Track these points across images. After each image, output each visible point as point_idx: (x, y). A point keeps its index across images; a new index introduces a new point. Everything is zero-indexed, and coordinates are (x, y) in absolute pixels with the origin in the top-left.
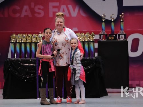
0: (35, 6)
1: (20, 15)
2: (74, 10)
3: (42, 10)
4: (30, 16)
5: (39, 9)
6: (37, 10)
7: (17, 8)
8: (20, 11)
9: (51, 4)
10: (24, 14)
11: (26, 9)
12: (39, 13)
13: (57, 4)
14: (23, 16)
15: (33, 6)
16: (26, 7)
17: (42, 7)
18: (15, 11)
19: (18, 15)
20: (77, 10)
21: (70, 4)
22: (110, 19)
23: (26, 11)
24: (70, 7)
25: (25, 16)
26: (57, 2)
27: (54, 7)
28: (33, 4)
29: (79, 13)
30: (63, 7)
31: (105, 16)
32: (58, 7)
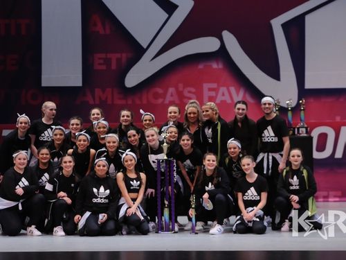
0: (184, 88)
1: (164, 101)
2: (238, 93)
3: (194, 93)
5: (190, 92)
6: (186, 94)
7: (160, 91)
8: (164, 96)
9: (206, 86)
10: (168, 99)
11: (172, 93)
12: (190, 98)
13: (214, 85)
14: (167, 102)
15: (181, 89)
16: (171, 90)
17: (193, 90)
18: (156, 96)
19: (160, 101)
20: (242, 93)
21: (231, 86)
22: (286, 106)
23: (172, 96)
24: (233, 89)
25: (170, 102)
26: (214, 82)
27: (210, 90)
28: (181, 86)
29: (244, 97)
30: (223, 89)
32: (216, 90)
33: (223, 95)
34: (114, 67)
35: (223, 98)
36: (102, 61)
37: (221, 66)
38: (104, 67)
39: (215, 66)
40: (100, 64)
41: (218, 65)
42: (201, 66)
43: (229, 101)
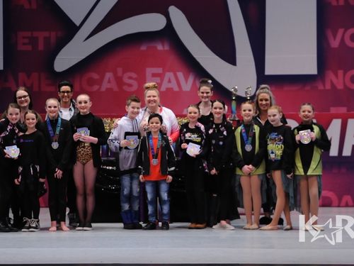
0: (124, 72)
1: (100, 88)
2: (186, 80)
3: (135, 79)
4: (116, 89)
5: (130, 78)
6: (126, 80)
7: (95, 76)
8: (100, 82)
9: (149, 71)
10: (105, 86)
11: (109, 79)
12: (130, 85)
13: (159, 70)
14: (103, 89)
15: (120, 74)
16: (109, 75)
17: (134, 75)
18: (91, 82)
19: (96, 88)
20: (191, 79)
21: (179, 71)
22: (244, 96)
23: (109, 82)
24: (180, 75)
25: (107, 89)
26: (159, 67)
27: (154, 75)
28: (120, 71)
29: (194, 84)
30: (169, 75)
31: (236, 90)
32: (161, 76)
33: (170, 81)
34: (41, 47)
35: (170, 86)
36: (26, 41)
37: (167, 48)
38: (29, 48)
39: (160, 47)
40: (24, 44)
41: (163, 45)
42: (143, 48)
43: (176, 89)
